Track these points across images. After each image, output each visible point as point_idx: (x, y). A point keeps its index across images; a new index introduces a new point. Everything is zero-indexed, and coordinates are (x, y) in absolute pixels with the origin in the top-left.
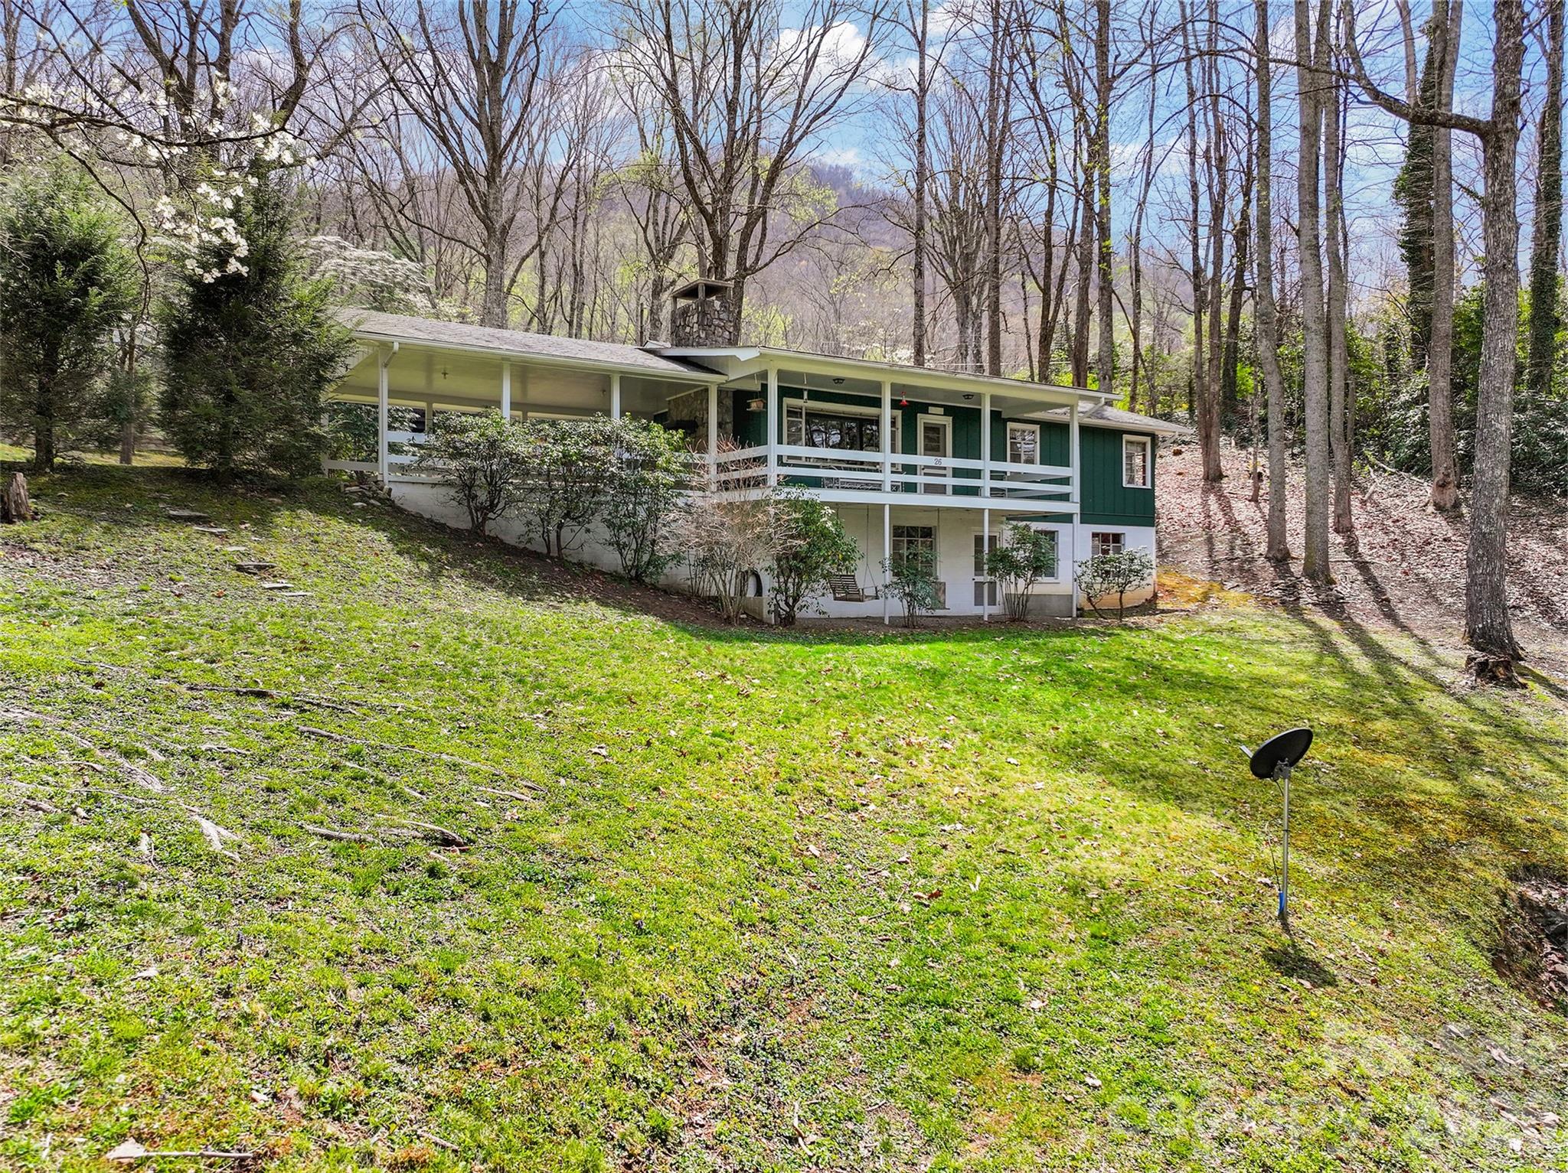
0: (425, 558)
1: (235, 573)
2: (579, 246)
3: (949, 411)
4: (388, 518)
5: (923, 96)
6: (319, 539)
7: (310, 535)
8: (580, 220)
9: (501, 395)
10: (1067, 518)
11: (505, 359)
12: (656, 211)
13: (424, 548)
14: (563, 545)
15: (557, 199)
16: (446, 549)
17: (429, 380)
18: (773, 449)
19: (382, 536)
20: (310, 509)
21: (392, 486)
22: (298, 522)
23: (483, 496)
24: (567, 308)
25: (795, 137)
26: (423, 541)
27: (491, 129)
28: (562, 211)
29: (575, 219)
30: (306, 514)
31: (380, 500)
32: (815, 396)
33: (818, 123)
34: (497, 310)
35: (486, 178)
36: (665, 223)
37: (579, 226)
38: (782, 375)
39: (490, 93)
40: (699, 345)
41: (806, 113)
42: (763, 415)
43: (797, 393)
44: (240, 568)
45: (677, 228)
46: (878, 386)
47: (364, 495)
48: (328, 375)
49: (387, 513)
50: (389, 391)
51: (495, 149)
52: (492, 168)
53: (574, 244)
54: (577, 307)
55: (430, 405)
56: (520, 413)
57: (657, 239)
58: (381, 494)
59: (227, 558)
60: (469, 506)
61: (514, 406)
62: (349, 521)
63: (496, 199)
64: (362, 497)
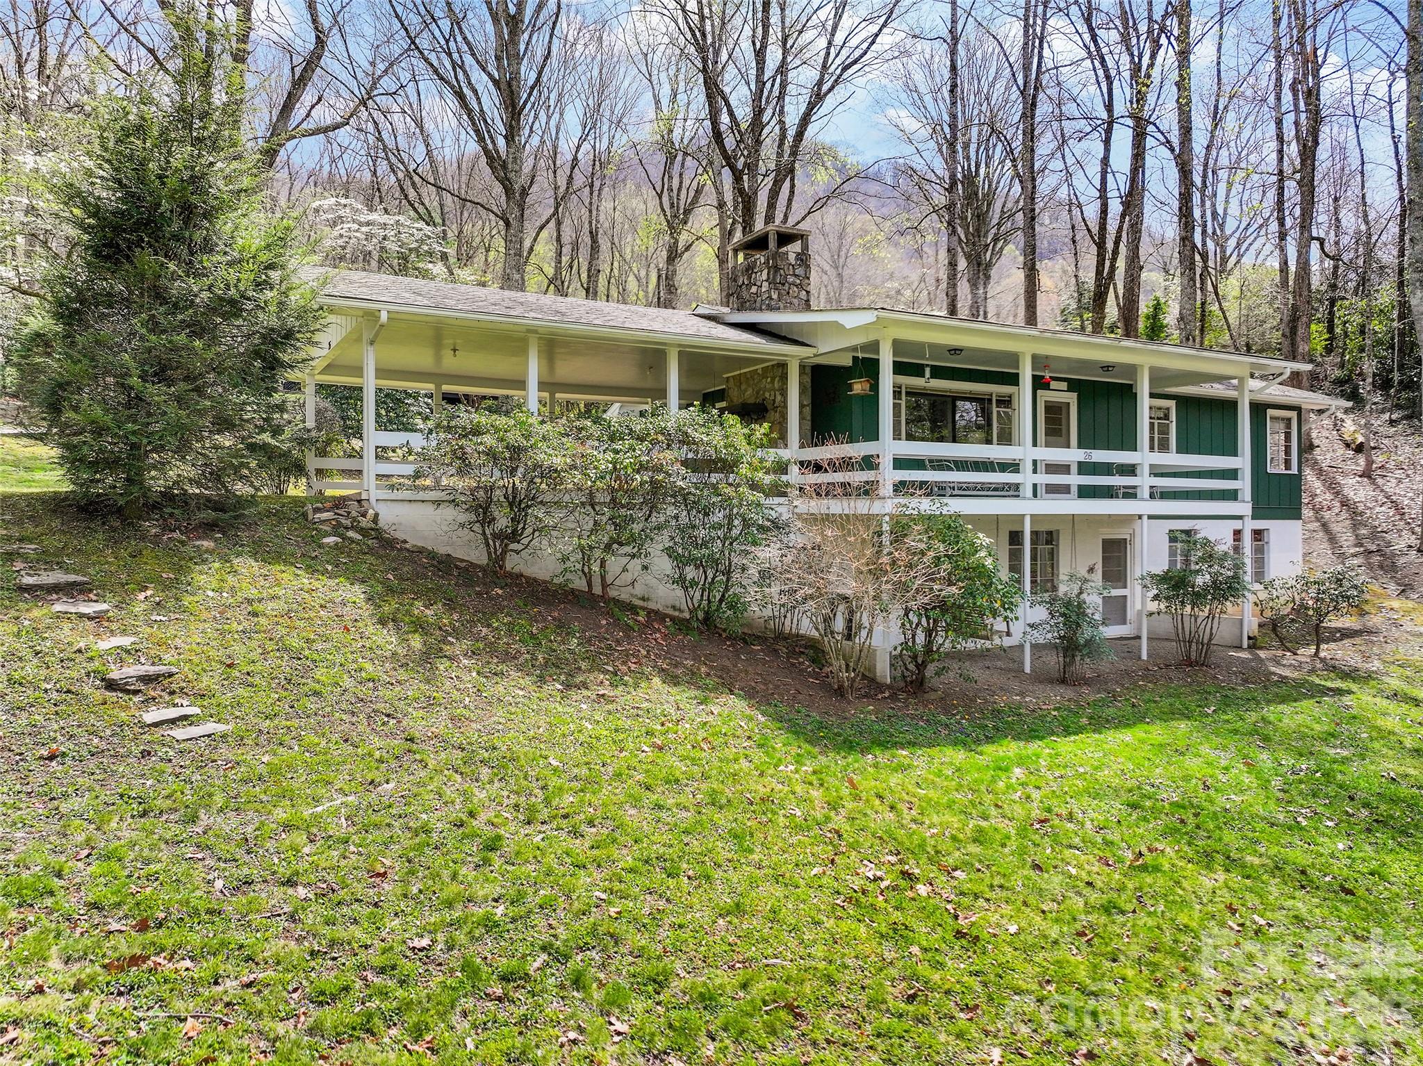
0: (420, 626)
1: (99, 695)
2: (594, 213)
3: (1073, 385)
4: (371, 559)
5: (955, 44)
6: (259, 607)
7: (249, 601)
8: (596, 187)
9: (526, 373)
11: (532, 331)
12: (671, 177)
13: (418, 608)
14: (609, 580)
15: (573, 168)
16: (451, 605)
17: (438, 358)
18: (889, 446)
19: (356, 593)
20: (254, 555)
21: (381, 505)
22: (231, 580)
23: (502, 522)
24: (584, 276)
25: (825, 88)
26: (418, 595)
27: (509, 85)
28: (579, 180)
29: (591, 186)
30: (247, 565)
31: (363, 532)
32: (938, 372)
33: (850, 71)
34: (517, 277)
35: (506, 137)
36: (679, 189)
37: (595, 193)
38: (898, 346)
39: (509, 50)
40: (771, 308)
41: (838, 61)
42: (872, 399)
43: (917, 370)
44: (111, 685)
45: (692, 194)
46: (1014, 358)
47: (339, 524)
48: (285, 358)
49: (371, 551)
50: (377, 370)
51: (514, 105)
52: (511, 126)
53: (590, 211)
54: (593, 274)
55: (438, 386)
56: (546, 395)
57: (672, 205)
58: (364, 523)
59: (91, 666)
60: (484, 533)
61: (542, 386)
62: (311, 570)
63: (515, 158)
64: (337, 529)
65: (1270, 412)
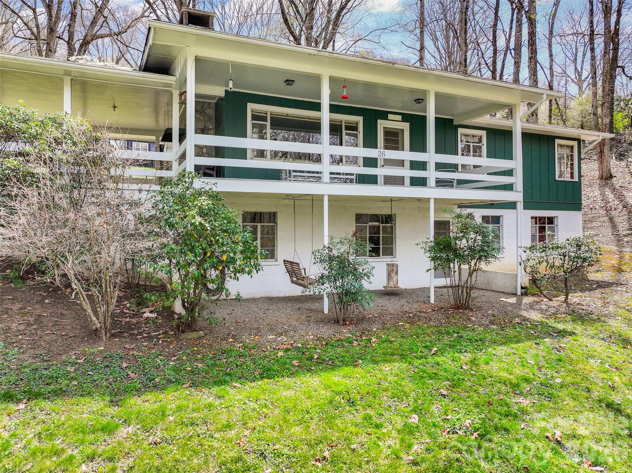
3: (406, 118)
10: (512, 205)
65: (558, 141)
